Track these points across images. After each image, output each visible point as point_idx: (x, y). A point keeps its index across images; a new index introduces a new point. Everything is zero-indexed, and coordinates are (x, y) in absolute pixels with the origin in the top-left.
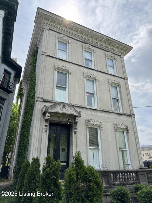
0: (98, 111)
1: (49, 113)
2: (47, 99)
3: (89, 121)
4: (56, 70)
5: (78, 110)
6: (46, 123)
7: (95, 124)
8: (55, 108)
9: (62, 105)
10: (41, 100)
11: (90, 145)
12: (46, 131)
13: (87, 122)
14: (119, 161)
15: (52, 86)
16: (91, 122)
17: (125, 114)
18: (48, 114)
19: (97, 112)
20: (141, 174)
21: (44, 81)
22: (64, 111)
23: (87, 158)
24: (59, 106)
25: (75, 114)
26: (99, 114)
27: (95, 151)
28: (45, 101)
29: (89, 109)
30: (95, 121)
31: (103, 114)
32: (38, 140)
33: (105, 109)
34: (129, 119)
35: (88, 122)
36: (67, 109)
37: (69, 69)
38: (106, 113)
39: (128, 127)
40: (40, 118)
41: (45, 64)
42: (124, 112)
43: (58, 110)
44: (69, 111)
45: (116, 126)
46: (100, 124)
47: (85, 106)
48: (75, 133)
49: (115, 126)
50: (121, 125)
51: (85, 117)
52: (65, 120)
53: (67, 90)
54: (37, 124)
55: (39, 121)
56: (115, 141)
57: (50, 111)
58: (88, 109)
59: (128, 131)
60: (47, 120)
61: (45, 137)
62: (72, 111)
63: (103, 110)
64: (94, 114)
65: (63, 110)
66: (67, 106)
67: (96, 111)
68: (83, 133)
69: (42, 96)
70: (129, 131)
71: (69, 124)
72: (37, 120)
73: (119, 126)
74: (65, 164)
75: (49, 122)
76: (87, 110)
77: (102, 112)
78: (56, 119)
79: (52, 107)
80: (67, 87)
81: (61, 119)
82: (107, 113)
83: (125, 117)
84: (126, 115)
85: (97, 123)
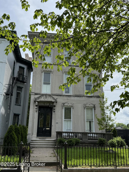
0: (72, 96)
1: (37, 101)
2: (37, 93)
3: (64, 104)
4: (43, 73)
5: (55, 97)
6: (36, 107)
7: (68, 106)
8: (40, 99)
9: (44, 96)
10: (33, 94)
11: (65, 119)
12: (36, 111)
13: (63, 104)
14: (84, 128)
15: (40, 84)
16: (66, 105)
17: (94, 96)
18: (36, 102)
20: (84, 135)
21: (35, 81)
22: (46, 100)
23: (62, 126)
24: (43, 97)
25: (53, 101)
26: (72, 98)
27: (69, 122)
28: (36, 94)
30: (68, 104)
31: (76, 98)
32: (32, 116)
33: (78, 94)
34: (98, 99)
35: (63, 105)
36: (48, 98)
37: (51, 70)
38: (78, 97)
39: (95, 105)
40: (33, 105)
41: (35, 70)
42: (94, 95)
43: (42, 99)
44: (49, 99)
45: (85, 106)
46: (72, 105)
47: (62, 94)
48: (54, 112)
49: (84, 105)
50: (90, 105)
51: (62, 101)
52: (48, 104)
53: (50, 84)
54: (32, 108)
56: (83, 115)
57: (37, 100)
58: (64, 96)
59: (95, 108)
60: (36, 106)
61: (36, 115)
62: (51, 99)
63: (76, 95)
64: (69, 98)
65: (45, 99)
66: (48, 96)
67: (70, 97)
68: (60, 111)
69: (34, 92)
70: (96, 109)
71: (51, 107)
72: (32, 106)
73: (87, 105)
74: (49, 129)
75: (38, 106)
76: (63, 96)
78: (42, 104)
79: (38, 98)
80: (50, 82)
81: (45, 104)
82: (79, 97)
83: (94, 98)
84: (95, 97)
85: (70, 105)
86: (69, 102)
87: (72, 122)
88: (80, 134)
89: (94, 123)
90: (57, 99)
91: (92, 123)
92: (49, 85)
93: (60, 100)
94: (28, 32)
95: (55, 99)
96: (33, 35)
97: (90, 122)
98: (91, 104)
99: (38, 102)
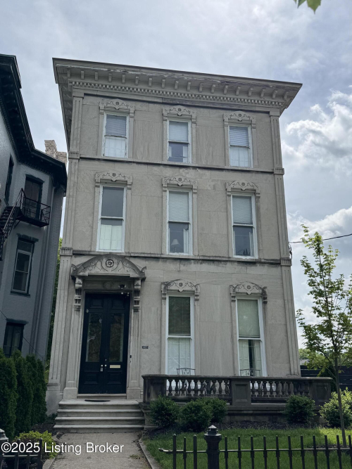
0: (192, 261)
1: (80, 277)
2: (80, 249)
3: (167, 284)
4: (98, 187)
5: (140, 264)
6: (76, 297)
7: (181, 290)
8: (91, 268)
9: (104, 260)
10: (68, 253)
11: (170, 332)
12: (78, 310)
13: (163, 286)
14: (234, 363)
15: (91, 222)
16: (173, 287)
17: (263, 261)
18: (78, 280)
19: (191, 263)
20: (237, 385)
21: (73, 213)
22: (110, 272)
23: (161, 356)
24: (99, 263)
25: (133, 274)
26: (193, 267)
27: (182, 344)
28: (77, 254)
29: (170, 261)
30: (181, 285)
31: (206, 267)
32: (64, 326)
33: (211, 253)
34: (275, 271)
35: (165, 288)
36: (115, 266)
37: (126, 179)
38: (212, 263)
39: (266, 290)
40: (67, 287)
41: (76, 179)
42: (262, 258)
43: (98, 269)
44: (121, 270)
45: (234, 291)
46: (194, 289)
47: (162, 254)
48: (136, 310)
49: (232, 289)
50: (249, 287)
51: (161, 276)
52: (116, 287)
53: (124, 223)
54: (62, 298)
55: (66, 293)
56: (230, 321)
57: (81, 274)
58: (168, 261)
59: (265, 298)
60: (78, 291)
61: (77, 320)
62: (128, 269)
63: (206, 258)
64: (183, 267)
65: (108, 269)
66: (115, 261)
67: (186, 262)
68: (153, 309)
69: (69, 246)
70: (268, 300)
71: (125, 295)
72: (62, 291)
73: (242, 290)
74: (119, 367)
75: (83, 293)
76: (166, 261)
77: (201, 263)
78: (97, 287)
79: (85, 266)
80: (124, 218)
81: (108, 286)
82: (216, 262)
83: (261, 267)
84: (265, 263)
85: (187, 288)
86: (185, 278)
87: (192, 343)
88: (223, 384)
89: (263, 345)
90: (145, 268)
91: (256, 345)
92: (119, 227)
93: (156, 274)
94: (54, 59)
95: (138, 270)
96: (68, 69)
97: (250, 343)
98: (252, 285)
99: (83, 278)
